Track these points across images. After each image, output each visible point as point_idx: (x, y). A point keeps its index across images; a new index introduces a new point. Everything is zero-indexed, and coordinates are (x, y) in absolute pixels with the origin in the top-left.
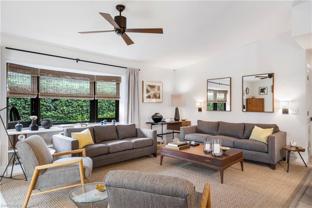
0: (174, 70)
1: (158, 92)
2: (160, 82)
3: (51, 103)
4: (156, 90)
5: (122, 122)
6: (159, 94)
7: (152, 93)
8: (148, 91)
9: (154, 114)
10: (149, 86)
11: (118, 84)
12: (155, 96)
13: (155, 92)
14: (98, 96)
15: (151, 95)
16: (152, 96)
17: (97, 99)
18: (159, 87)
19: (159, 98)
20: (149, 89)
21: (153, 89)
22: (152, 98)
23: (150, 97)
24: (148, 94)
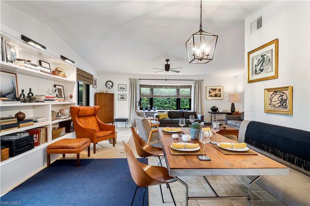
0: (236, 76)
1: (218, 93)
2: (222, 86)
3: (167, 100)
4: (217, 92)
5: (192, 111)
6: (220, 94)
7: (213, 93)
8: (210, 92)
9: (212, 107)
10: (211, 89)
11: (191, 89)
12: (216, 96)
13: (216, 93)
14: (180, 96)
15: (213, 95)
16: (214, 95)
17: (180, 98)
18: (220, 90)
19: (220, 96)
20: (211, 91)
21: (214, 91)
22: (214, 97)
23: (211, 96)
24: (210, 94)
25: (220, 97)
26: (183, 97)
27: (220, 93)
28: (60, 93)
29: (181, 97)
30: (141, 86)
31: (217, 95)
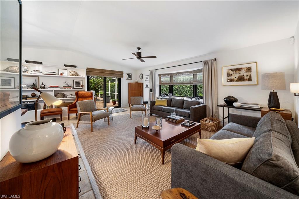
1: (246, 74)
6: (250, 76)
7: (236, 76)
8: (229, 75)
10: (231, 70)
12: (241, 79)
13: (241, 75)
15: (234, 78)
16: (236, 79)
18: (249, 69)
19: (250, 79)
20: (231, 73)
21: (237, 72)
22: (237, 81)
23: (232, 80)
24: (230, 78)
25: (250, 82)
26: (199, 83)
27: (249, 74)
28: (78, 84)
29: (197, 83)
30: (160, 75)
31: (244, 78)
